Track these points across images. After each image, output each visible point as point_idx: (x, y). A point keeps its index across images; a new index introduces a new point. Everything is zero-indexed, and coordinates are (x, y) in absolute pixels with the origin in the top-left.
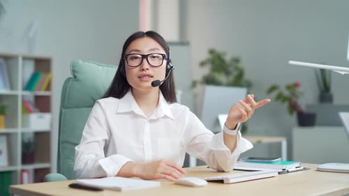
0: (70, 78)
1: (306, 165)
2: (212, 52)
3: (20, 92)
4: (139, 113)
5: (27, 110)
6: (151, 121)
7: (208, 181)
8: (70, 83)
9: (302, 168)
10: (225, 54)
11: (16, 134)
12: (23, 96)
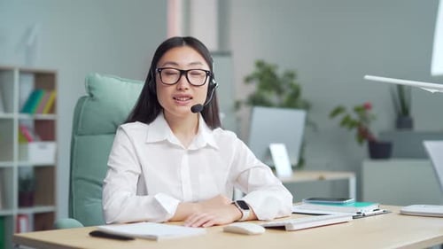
0: (85, 97)
1: (387, 208)
2: (260, 64)
3: (16, 115)
4: (173, 143)
5: (25, 138)
6: (190, 152)
7: (266, 228)
8: (85, 103)
9: (381, 211)
10: (276, 67)
11: (11, 169)
12: (20, 121)
